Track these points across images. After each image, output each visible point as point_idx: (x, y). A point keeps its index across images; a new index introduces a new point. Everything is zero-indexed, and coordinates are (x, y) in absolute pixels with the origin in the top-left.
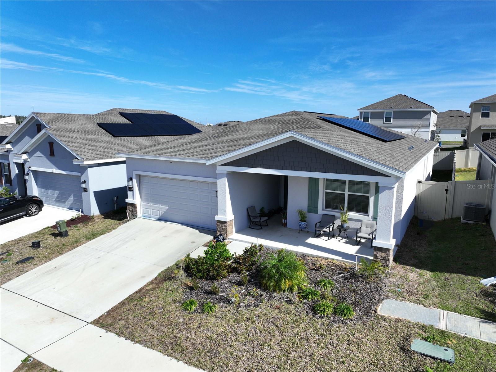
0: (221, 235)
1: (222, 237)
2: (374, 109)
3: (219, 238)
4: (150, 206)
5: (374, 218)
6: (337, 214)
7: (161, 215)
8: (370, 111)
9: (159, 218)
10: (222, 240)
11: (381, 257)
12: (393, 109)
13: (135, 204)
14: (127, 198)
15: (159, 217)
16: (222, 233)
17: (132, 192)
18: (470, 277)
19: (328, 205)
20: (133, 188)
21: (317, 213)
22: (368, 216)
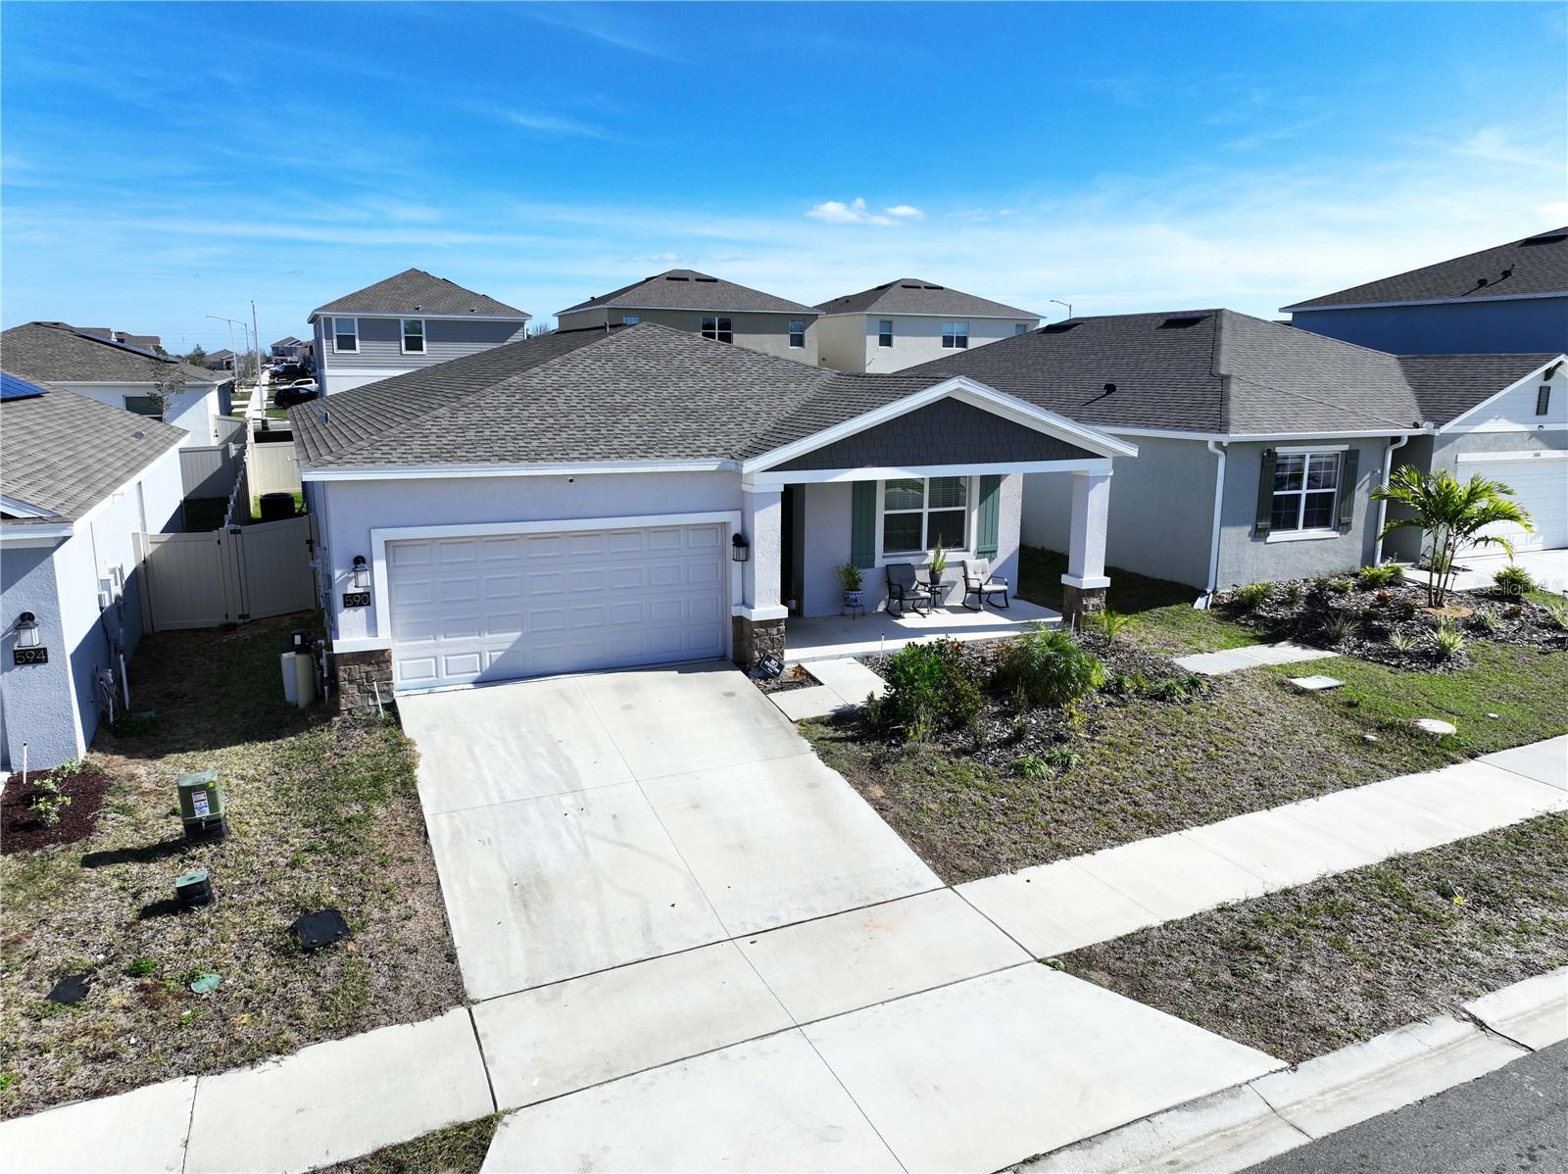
0: (769, 659)
1: (773, 662)
2: (370, 310)
3: (767, 667)
4: (438, 646)
5: (979, 553)
6: (912, 560)
7: (488, 665)
8: (356, 315)
9: (479, 677)
10: (778, 671)
11: (1093, 605)
12: (423, 312)
13: (383, 651)
14: (338, 639)
15: (479, 674)
16: (770, 651)
17: (362, 611)
18: (1174, 608)
19: (889, 545)
20: (368, 593)
21: (873, 566)
22: (967, 550)
